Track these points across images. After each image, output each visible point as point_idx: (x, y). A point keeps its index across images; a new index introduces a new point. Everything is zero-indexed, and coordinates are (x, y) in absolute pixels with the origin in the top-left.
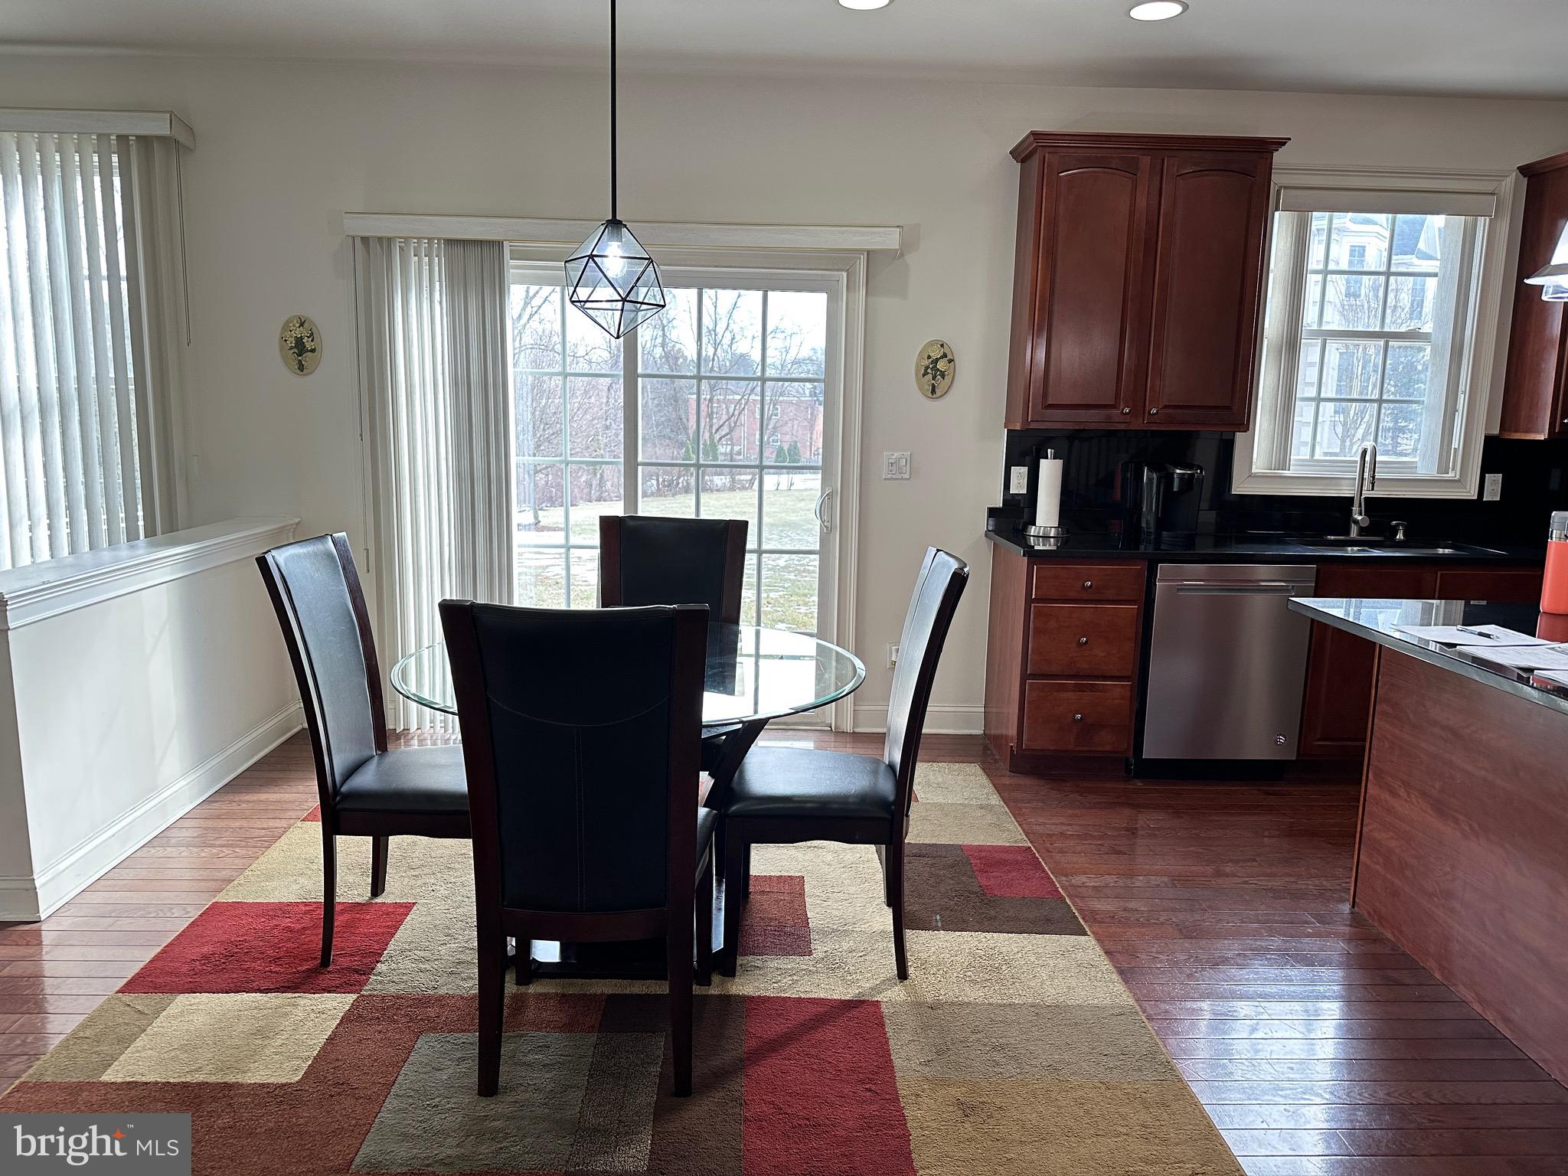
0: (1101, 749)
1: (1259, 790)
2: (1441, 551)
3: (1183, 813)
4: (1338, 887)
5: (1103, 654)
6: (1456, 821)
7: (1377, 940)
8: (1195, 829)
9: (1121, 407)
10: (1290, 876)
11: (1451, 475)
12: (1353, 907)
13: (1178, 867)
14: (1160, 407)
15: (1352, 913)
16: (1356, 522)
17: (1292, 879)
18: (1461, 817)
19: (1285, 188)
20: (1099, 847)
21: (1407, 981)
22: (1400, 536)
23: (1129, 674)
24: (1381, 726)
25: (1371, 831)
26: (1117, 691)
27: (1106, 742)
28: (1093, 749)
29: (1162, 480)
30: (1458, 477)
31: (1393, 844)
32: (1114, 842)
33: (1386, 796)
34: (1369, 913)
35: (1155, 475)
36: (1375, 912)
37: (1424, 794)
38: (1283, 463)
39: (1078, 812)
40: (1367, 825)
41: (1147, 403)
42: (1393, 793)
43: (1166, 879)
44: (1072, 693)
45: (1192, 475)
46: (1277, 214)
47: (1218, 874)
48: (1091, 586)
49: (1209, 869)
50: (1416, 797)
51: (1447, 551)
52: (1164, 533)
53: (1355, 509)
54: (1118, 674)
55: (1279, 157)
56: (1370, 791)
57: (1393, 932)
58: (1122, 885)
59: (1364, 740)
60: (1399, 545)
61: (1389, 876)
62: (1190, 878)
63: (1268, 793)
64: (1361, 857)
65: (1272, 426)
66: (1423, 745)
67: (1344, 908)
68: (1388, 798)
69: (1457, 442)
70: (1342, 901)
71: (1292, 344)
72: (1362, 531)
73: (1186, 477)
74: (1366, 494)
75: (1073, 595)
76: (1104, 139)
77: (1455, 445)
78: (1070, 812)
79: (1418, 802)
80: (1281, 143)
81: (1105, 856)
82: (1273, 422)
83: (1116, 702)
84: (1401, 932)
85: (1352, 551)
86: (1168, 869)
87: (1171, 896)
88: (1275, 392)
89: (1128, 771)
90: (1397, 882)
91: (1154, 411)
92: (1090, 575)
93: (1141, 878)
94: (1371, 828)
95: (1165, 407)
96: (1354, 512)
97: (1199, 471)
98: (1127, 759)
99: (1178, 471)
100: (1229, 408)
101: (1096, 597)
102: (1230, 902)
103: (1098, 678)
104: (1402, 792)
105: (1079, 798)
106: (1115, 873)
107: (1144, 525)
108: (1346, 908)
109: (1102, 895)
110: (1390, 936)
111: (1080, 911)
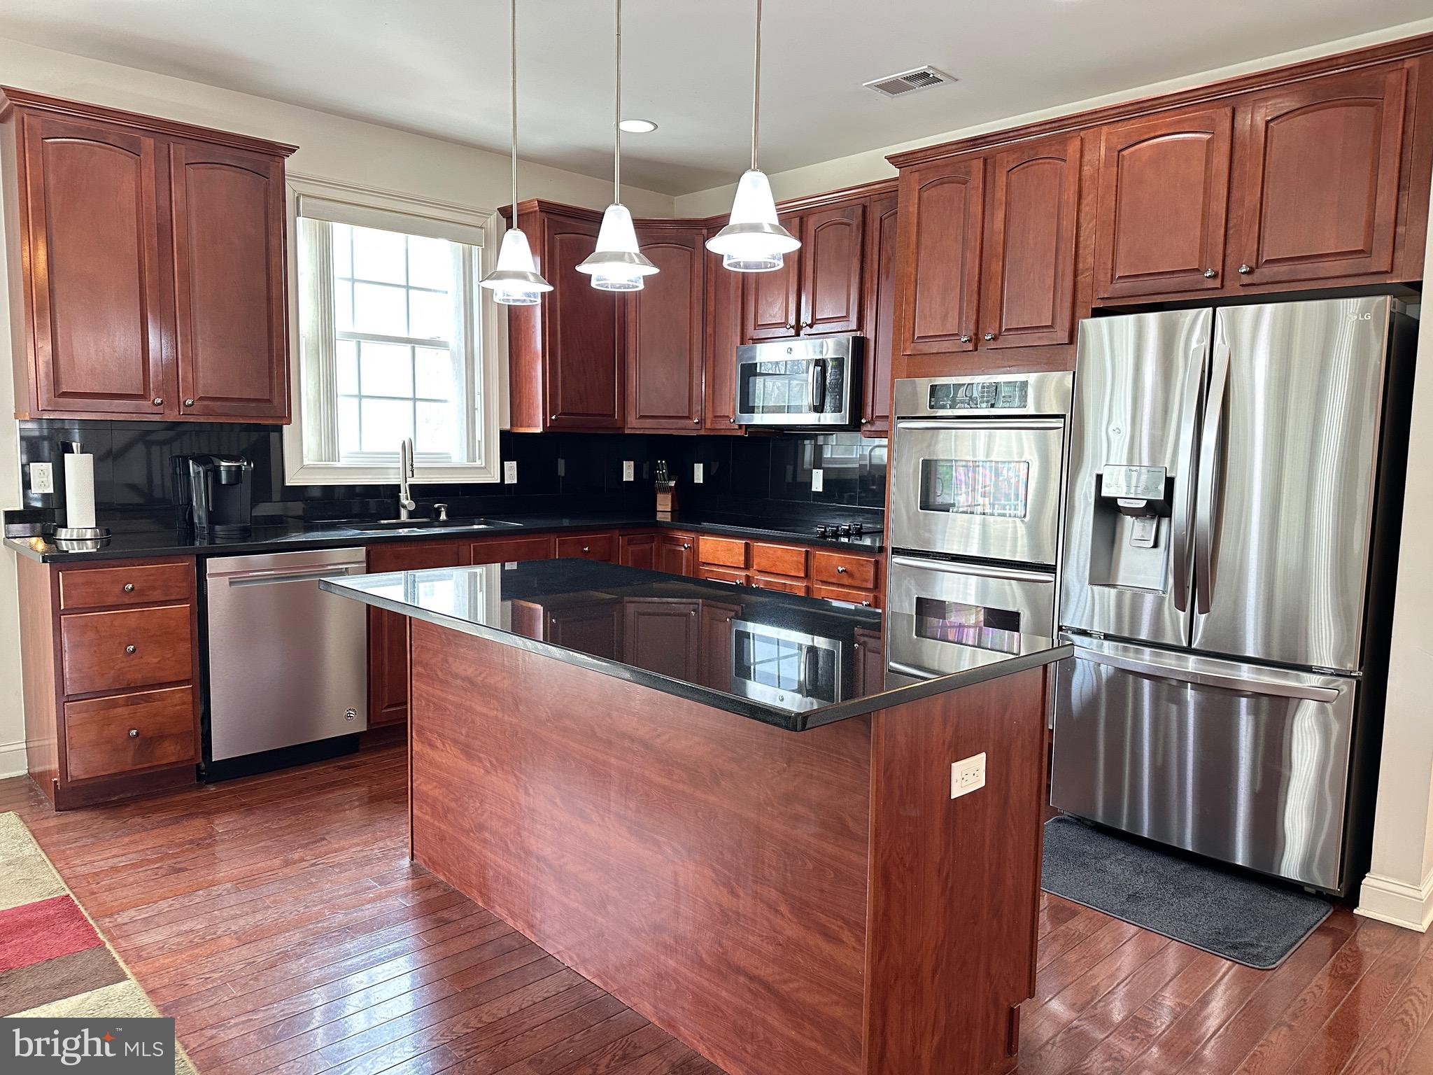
0: (165, 762)
1: (335, 767)
2: (476, 527)
3: (256, 808)
4: (401, 844)
5: (156, 660)
6: (480, 760)
7: (431, 885)
8: (267, 822)
9: (152, 398)
10: (358, 845)
11: (478, 463)
12: (412, 859)
13: (244, 868)
14: (196, 398)
15: (412, 865)
16: (404, 507)
17: (359, 848)
18: (482, 755)
19: (303, 195)
20: (156, 870)
21: (455, 917)
22: (443, 517)
23: (188, 676)
24: (418, 687)
25: (420, 784)
26: (177, 698)
27: (170, 753)
28: (156, 764)
29: (209, 473)
30: (483, 465)
31: (436, 793)
32: (175, 861)
33: (427, 750)
34: (425, 862)
35: (201, 469)
36: (429, 859)
37: (454, 741)
38: (334, 456)
39: (136, 837)
40: (416, 780)
41: (181, 394)
42: (433, 746)
43: (229, 885)
44: (124, 708)
45: (239, 467)
46: (300, 220)
47: (287, 863)
48: (132, 589)
49: (277, 862)
50: (450, 745)
51: (481, 527)
52: (218, 528)
53: (402, 495)
54: (175, 679)
55: (290, 163)
56: (415, 748)
57: (445, 874)
58: (178, 906)
59: (406, 703)
60: (444, 524)
61: (436, 823)
62: (256, 877)
63: (343, 768)
64: (415, 811)
65: (318, 420)
66: (450, 697)
67: (404, 863)
68: (429, 751)
69: (479, 435)
70: (403, 855)
71: (327, 342)
72: (411, 514)
73: (233, 469)
74: (411, 481)
75: (111, 600)
76: (95, 111)
77: (478, 437)
78: (126, 840)
79: (451, 750)
80: (292, 150)
81: (163, 880)
82: (318, 417)
83: (178, 708)
84: (450, 871)
85: (403, 532)
86: (233, 873)
87: (232, 903)
88: (317, 388)
89: (200, 778)
90: (443, 827)
91: (189, 402)
92: (132, 576)
93: (201, 892)
94: (421, 783)
95: (201, 399)
96: (402, 498)
97: (245, 463)
98: (198, 766)
99: (223, 464)
100: (269, 401)
101: (140, 600)
102: (295, 889)
103: (153, 687)
104: (439, 743)
105: (140, 820)
106: (171, 895)
107: (196, 520)
108: (406, 862)
109: (152, 926)
110: (442, 878)
111: (123, 953)
